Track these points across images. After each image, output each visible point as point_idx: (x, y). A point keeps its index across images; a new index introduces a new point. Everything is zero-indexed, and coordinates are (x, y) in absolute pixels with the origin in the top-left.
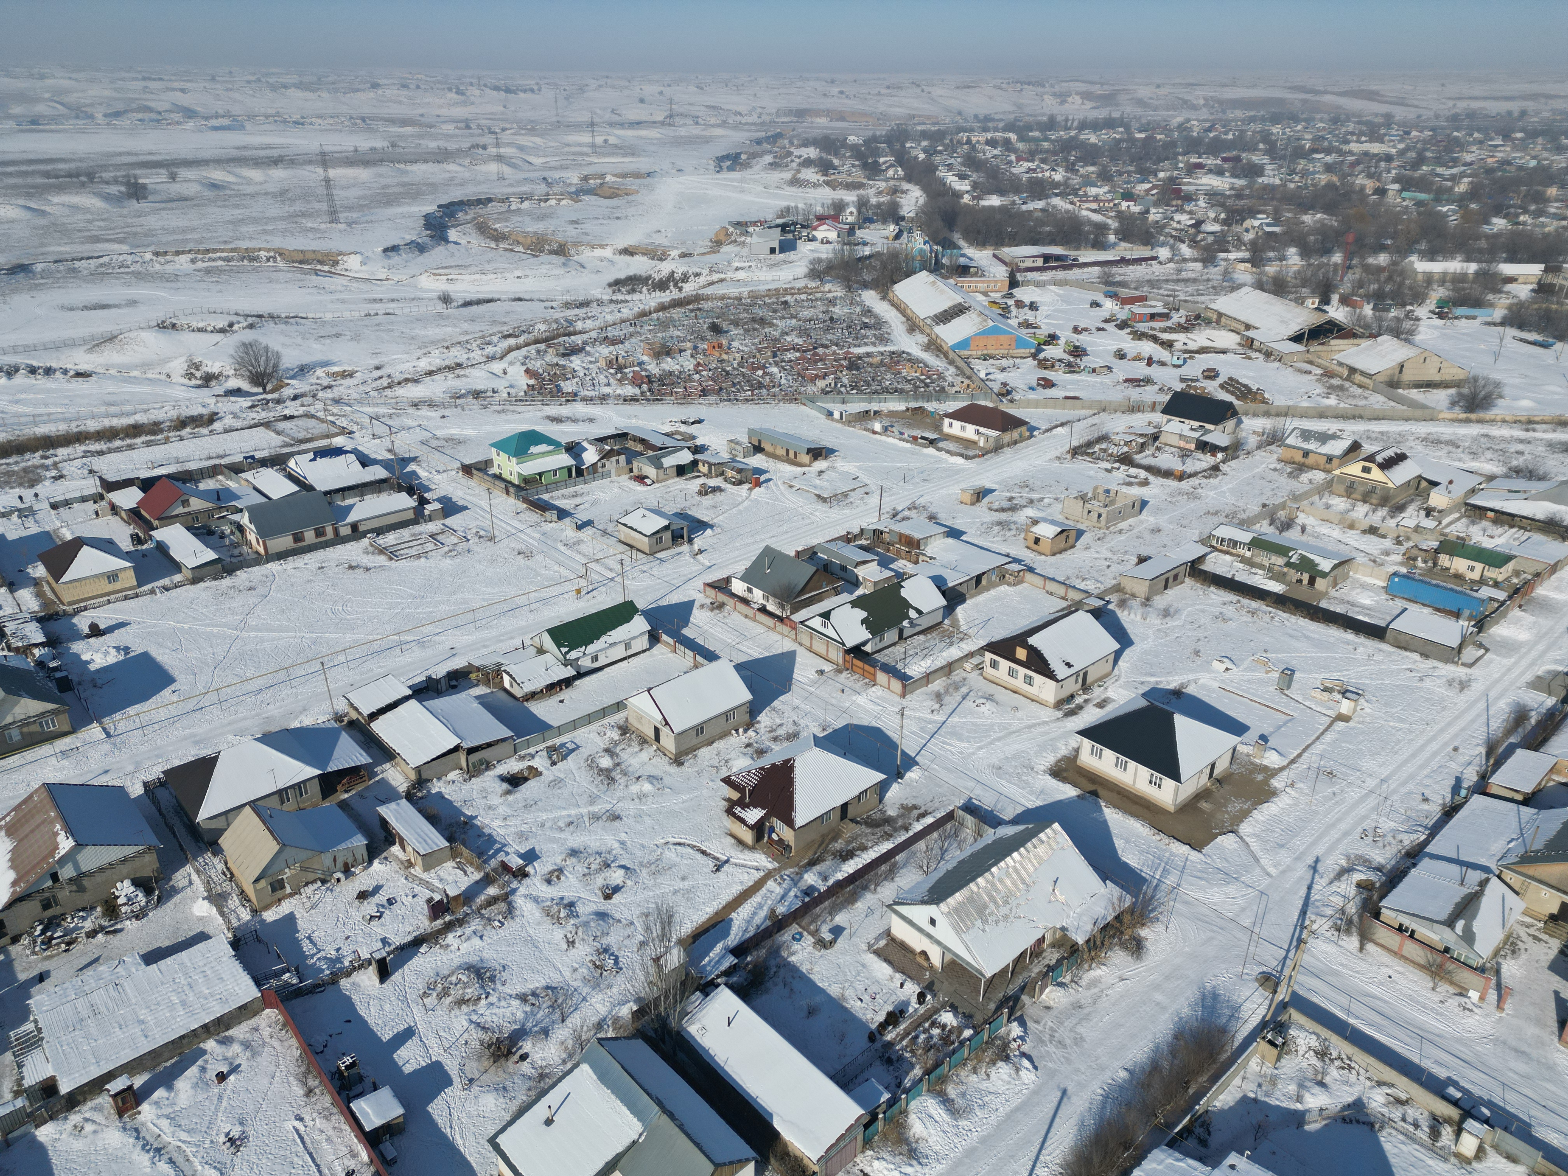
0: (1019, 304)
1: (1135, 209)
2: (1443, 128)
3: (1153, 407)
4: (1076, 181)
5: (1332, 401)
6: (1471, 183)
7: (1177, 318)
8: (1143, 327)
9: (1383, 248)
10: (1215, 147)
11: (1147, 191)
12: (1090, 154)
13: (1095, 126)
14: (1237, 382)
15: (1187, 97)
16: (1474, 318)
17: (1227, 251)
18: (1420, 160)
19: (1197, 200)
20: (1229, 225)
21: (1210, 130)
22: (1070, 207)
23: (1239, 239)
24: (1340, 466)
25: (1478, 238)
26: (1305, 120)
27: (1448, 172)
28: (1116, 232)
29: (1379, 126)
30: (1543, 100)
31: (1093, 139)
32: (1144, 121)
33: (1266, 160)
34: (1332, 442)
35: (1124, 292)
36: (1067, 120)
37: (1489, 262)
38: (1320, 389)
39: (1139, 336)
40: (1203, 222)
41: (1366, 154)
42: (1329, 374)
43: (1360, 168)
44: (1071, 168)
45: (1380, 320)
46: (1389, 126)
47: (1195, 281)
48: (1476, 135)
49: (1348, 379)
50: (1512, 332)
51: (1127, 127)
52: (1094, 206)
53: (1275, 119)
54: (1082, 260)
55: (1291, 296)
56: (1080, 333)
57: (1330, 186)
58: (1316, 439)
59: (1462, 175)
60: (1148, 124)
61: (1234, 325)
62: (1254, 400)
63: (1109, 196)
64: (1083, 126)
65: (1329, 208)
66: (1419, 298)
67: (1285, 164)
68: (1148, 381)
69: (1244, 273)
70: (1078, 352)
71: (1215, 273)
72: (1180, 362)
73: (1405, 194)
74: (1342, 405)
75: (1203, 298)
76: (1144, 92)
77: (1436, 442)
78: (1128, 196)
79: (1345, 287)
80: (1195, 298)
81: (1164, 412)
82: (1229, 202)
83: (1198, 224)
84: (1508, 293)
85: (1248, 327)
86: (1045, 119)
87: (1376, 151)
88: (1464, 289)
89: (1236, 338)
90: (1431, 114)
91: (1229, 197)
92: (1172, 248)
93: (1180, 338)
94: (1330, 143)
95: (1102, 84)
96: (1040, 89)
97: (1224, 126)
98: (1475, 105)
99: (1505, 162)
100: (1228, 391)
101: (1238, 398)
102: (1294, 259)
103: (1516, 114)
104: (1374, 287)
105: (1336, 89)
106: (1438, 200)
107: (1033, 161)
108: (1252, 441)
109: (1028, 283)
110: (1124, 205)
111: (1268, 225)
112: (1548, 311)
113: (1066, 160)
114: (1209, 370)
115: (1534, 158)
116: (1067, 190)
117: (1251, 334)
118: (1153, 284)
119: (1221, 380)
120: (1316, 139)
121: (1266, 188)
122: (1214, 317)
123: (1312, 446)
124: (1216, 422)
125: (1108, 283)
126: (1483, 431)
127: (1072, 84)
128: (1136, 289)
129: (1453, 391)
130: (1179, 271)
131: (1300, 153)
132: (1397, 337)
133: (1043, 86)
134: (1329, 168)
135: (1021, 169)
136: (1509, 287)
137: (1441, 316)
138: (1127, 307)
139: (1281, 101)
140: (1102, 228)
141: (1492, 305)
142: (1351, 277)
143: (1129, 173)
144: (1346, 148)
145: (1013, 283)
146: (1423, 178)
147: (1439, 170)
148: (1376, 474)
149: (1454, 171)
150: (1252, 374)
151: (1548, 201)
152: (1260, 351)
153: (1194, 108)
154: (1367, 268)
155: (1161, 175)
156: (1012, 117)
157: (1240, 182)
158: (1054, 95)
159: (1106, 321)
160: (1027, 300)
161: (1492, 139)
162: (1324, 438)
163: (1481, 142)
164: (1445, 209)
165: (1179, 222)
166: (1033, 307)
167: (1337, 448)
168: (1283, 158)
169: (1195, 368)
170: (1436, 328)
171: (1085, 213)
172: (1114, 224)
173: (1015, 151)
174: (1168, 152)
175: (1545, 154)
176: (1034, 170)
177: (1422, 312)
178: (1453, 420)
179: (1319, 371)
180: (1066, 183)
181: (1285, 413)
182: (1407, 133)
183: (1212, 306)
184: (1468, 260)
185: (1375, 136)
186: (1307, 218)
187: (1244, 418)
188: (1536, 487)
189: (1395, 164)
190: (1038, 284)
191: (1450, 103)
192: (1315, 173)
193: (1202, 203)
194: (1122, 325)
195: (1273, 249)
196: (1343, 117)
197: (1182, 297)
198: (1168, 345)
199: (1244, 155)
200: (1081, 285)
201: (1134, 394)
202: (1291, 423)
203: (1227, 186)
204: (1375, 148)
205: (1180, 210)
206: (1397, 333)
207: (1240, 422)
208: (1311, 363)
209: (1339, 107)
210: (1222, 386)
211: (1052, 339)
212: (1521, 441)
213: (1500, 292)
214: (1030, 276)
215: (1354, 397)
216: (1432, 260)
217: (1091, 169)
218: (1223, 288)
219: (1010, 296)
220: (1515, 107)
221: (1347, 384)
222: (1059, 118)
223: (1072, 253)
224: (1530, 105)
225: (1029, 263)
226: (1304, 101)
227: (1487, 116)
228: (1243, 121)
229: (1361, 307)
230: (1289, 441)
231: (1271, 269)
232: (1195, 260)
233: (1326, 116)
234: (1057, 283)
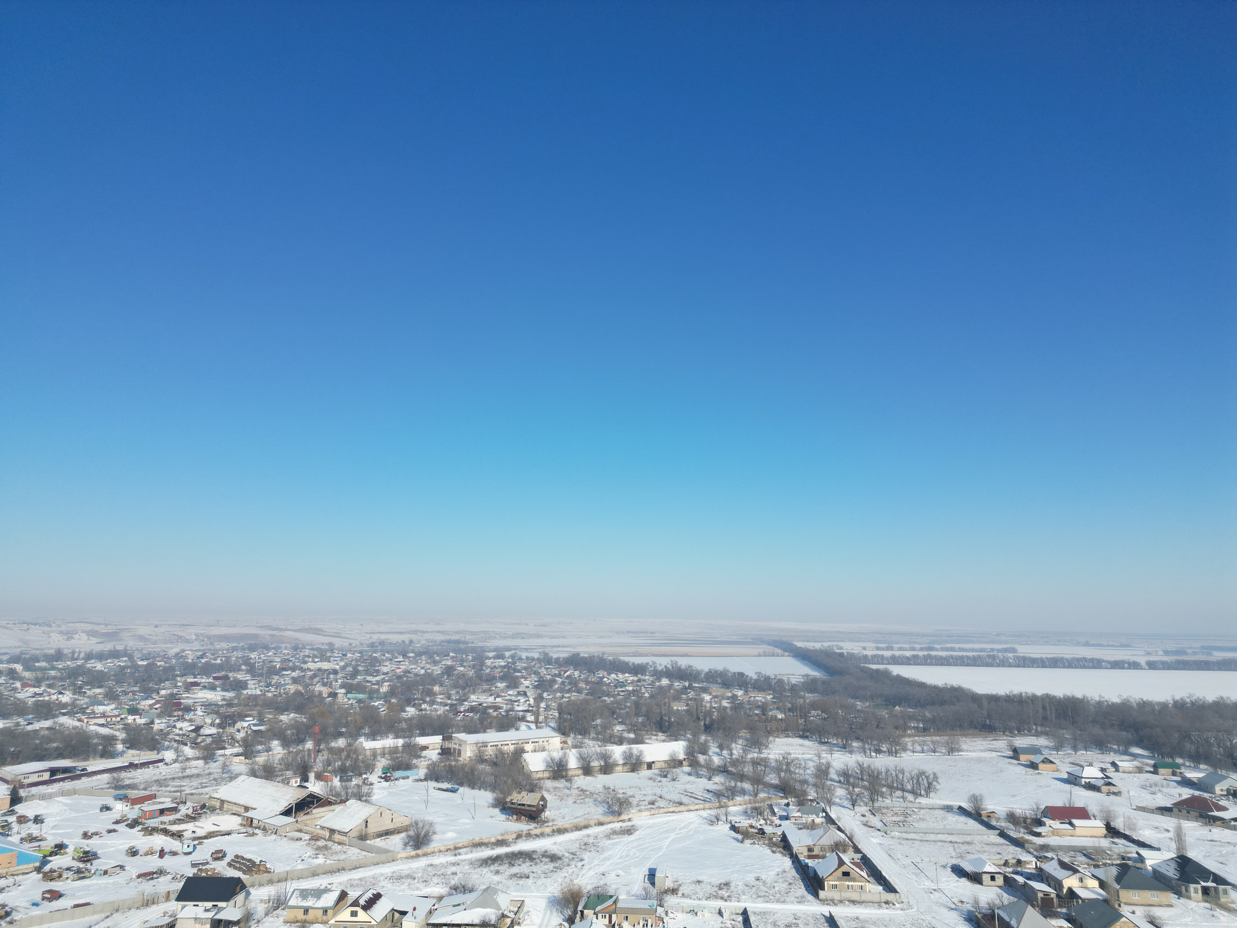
0: (22, 820)
1: (140, 721)
2: (366, 651)
3: (168, 897)
4: (83, 701)
5: (320, 860)
6: (390, 685)
7: (184, 810)
8: (153, 823)
9: (340, 735)
10: (207, 670)
11: (151, 706)
12: (97, 679)
13: (101, 657)
14: (243, 858)
15: (181, 634)
16: (408, 777)
17: (224, 748)
18: (355, 673)
19: (195, 710)
20: (224, 728)
21: (202, 657)
22: (78, 724)
23: (233, 738)
24: (334, 915)
25: (400, 722)
26: (274, 648)
27: (374, 680)
28: (124, 742)
29: (326, 651)
30: (420, 634)
31: (99, 666)
32: (145, 652)
33: (248, 677)
34: (325, 895)
35: (134, 794)
36: (73, 653)
37: (410, 737)
38: (310, 852)
39: (150, 831)
40: (202, 727)
41: (320, 670)
42: (315, 838)
43: (317, 679)
44: (78, 691)
45: (346, 788)
46: (332, 651)
47: (198, 775)
48: (387, 655)
49: (330, 839)
50: (433, 784)
51: (131, 657)
52: (102, 721)
53: (252, 649)
54: (90, 769)
55: (279, 779)
56: (90, 837)
57: (298, 693)
58: (312, 895)
59: (383, 681)
60: (149, 654)
61: (235, 809)
62: (258, 872)
63: (116, 712)
64: (89, 656)
65: (299, 709)
66: (370, 768)
67: (263, 679)
68: (161, 872)
69: (239, 765)
70: (88, 857)
71: (215, 767)
72: (191, 849)
73: (349, 696)
74: (328, 862)
75: (206, 790)
76: (143, 631)
77: (398, 878)
78: (134, 711)
79: (318, 766)
80: (200, 791)
81: (179, 899)
82: (222, 710)
83: (197, 729)
84: (425, 757)
85: (247, 809)
86: (52, 652)
87: (326, 668)
88: (398, 758)
89: (238, 820)
90: (357, 643)
91: (222, 706)
92: (176, 750)
93: (188, 828)
94: (294, 663)
95: (106, 625)
96: (46, 629)
97: (213, 654)
98: (383, 637)
99: (407, 672)
100: (235, 868)
101: (244, 873)
102: (277, 749)
103: (407, 642)
104: (338, 764)
105: (293, 628)
106: (371, 698)
107: (39, 687)
108: (261, 909)
109: (32, 797)
110: (130, 719)
111: (254, 725)
112: (450, 766)
113: (74, 684)
114: (217, 852)
115: (422, 668)
116: (73, 710)
117: (250, 814)
118: (160, 783)
119: (228, 859)
120: (284, 661)
121: (250, 697)
122: (218, 804)
123: (310, 902)
124: (227, 899)
125: (116, 788)
126: (428, 862)
127: (78, 625)
128: (145, 789)
129: (403, 835)
130: (184, 769)
131: (273, 671)
132: (360, 800)
133: (51, 626)
134: (295, 681)
135: (26, 695)
136: (424, 753)
137: (387, 779)
138: (137, 807)
139: (256, 636)
140: (110, 740)
141: (416, 767)
142: (322, 758)
143: (134, 693)
144: (305, 666)
145: (15, 799)
146: (359, 684)
147: (369, 678)
148: (362, 916)
149: (378, 678)
150: (254, 849)
151: (435, 694)
152: (259, 828)
153: (188, 641)
154: (331, 750)
155: (163, 692)
156: (17, 651)
157: (230, 695)
158: (61, 633)
159: (117, 822)
160: (31, 814)
161: (397, 658)
162: (318, 893)
163: (391, 660)
164: (376, 704)
165: (181, 729)
166: (38, 820)
167: (329, 899)
168: (261, 675)
169: (204, 853)
170: (384, 788)
171: (93, 728)
172: (121, 735)
173: (20, 679)
174: (168, 674)
175: (428, 666)
176: (41, 695)
177: (373, 778)
178: (407, 858)
179: (307, 837)
180: (73, 704)
181: (284, 878)
182: (345, 655)
183: (215, 795)
184: (397, 737)
185: (324, 658)
186: (284, 718)
187: (252, 890)
188: (469, 898)
189: (340, 676)
190: (43, 797)
191: (368, 636)
192: (285, 685)
193: (199, 712)
194: (133, 824)
195: (261, 743)
196: (300, 646)
197: (188, 791)
198: (178, 835)
199: (231, 675)
200: (90, 792)
201: (148, 887)
202: (292, 886)
203: (219, 698)
204: (325, 666)
205: (181, 719)
206: (359, 796)
207: (248, 894)
208: (300, 831)
209: (297, 639)
210: (230, 865)
211: (60, 848)
212: (454, 864)
213: (420, 757)
214: (34, 790)
215: (336, 853)
216: (374, 740)
217: (98, 691)
218: (223, 779)
219: (12, 812)
220: (406, 638)
221: (330, 844)
222: (66, 651)
223: (80, 764)
224: (414, 637)
225: (34, 778)
226: (273, 636)
227: (391, 643)
228: (228, 650)
229: (331, 781)
230: (292, 903)
231: (261, 759)
232: (198, 759)
233: (289, 646)
234: (63, 794)
